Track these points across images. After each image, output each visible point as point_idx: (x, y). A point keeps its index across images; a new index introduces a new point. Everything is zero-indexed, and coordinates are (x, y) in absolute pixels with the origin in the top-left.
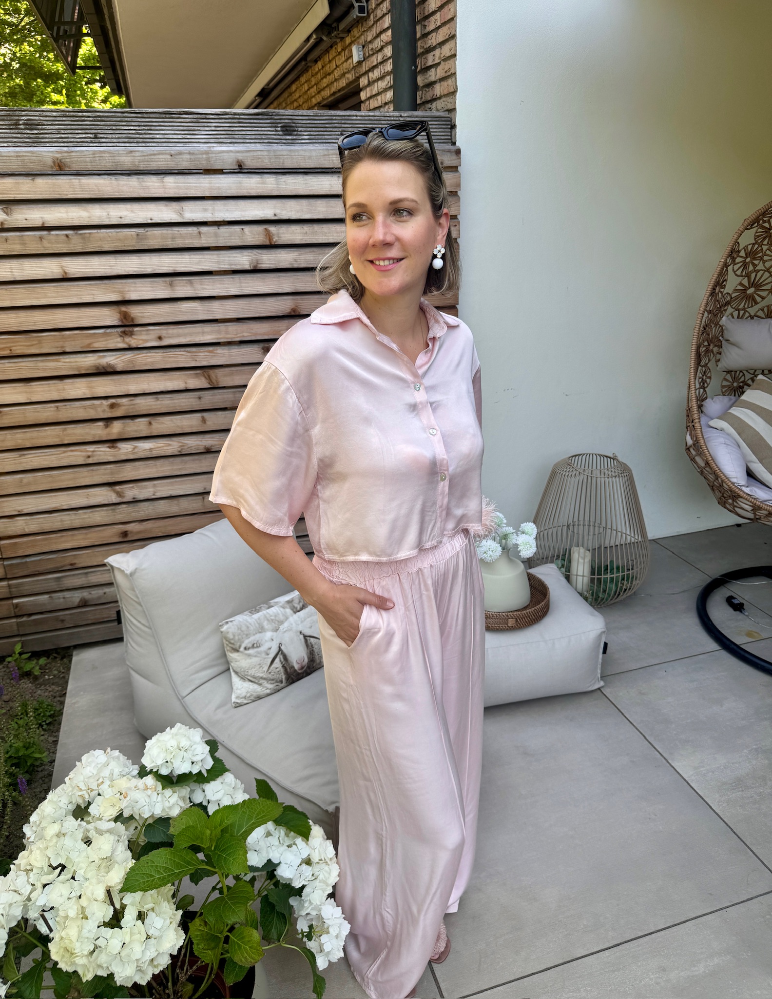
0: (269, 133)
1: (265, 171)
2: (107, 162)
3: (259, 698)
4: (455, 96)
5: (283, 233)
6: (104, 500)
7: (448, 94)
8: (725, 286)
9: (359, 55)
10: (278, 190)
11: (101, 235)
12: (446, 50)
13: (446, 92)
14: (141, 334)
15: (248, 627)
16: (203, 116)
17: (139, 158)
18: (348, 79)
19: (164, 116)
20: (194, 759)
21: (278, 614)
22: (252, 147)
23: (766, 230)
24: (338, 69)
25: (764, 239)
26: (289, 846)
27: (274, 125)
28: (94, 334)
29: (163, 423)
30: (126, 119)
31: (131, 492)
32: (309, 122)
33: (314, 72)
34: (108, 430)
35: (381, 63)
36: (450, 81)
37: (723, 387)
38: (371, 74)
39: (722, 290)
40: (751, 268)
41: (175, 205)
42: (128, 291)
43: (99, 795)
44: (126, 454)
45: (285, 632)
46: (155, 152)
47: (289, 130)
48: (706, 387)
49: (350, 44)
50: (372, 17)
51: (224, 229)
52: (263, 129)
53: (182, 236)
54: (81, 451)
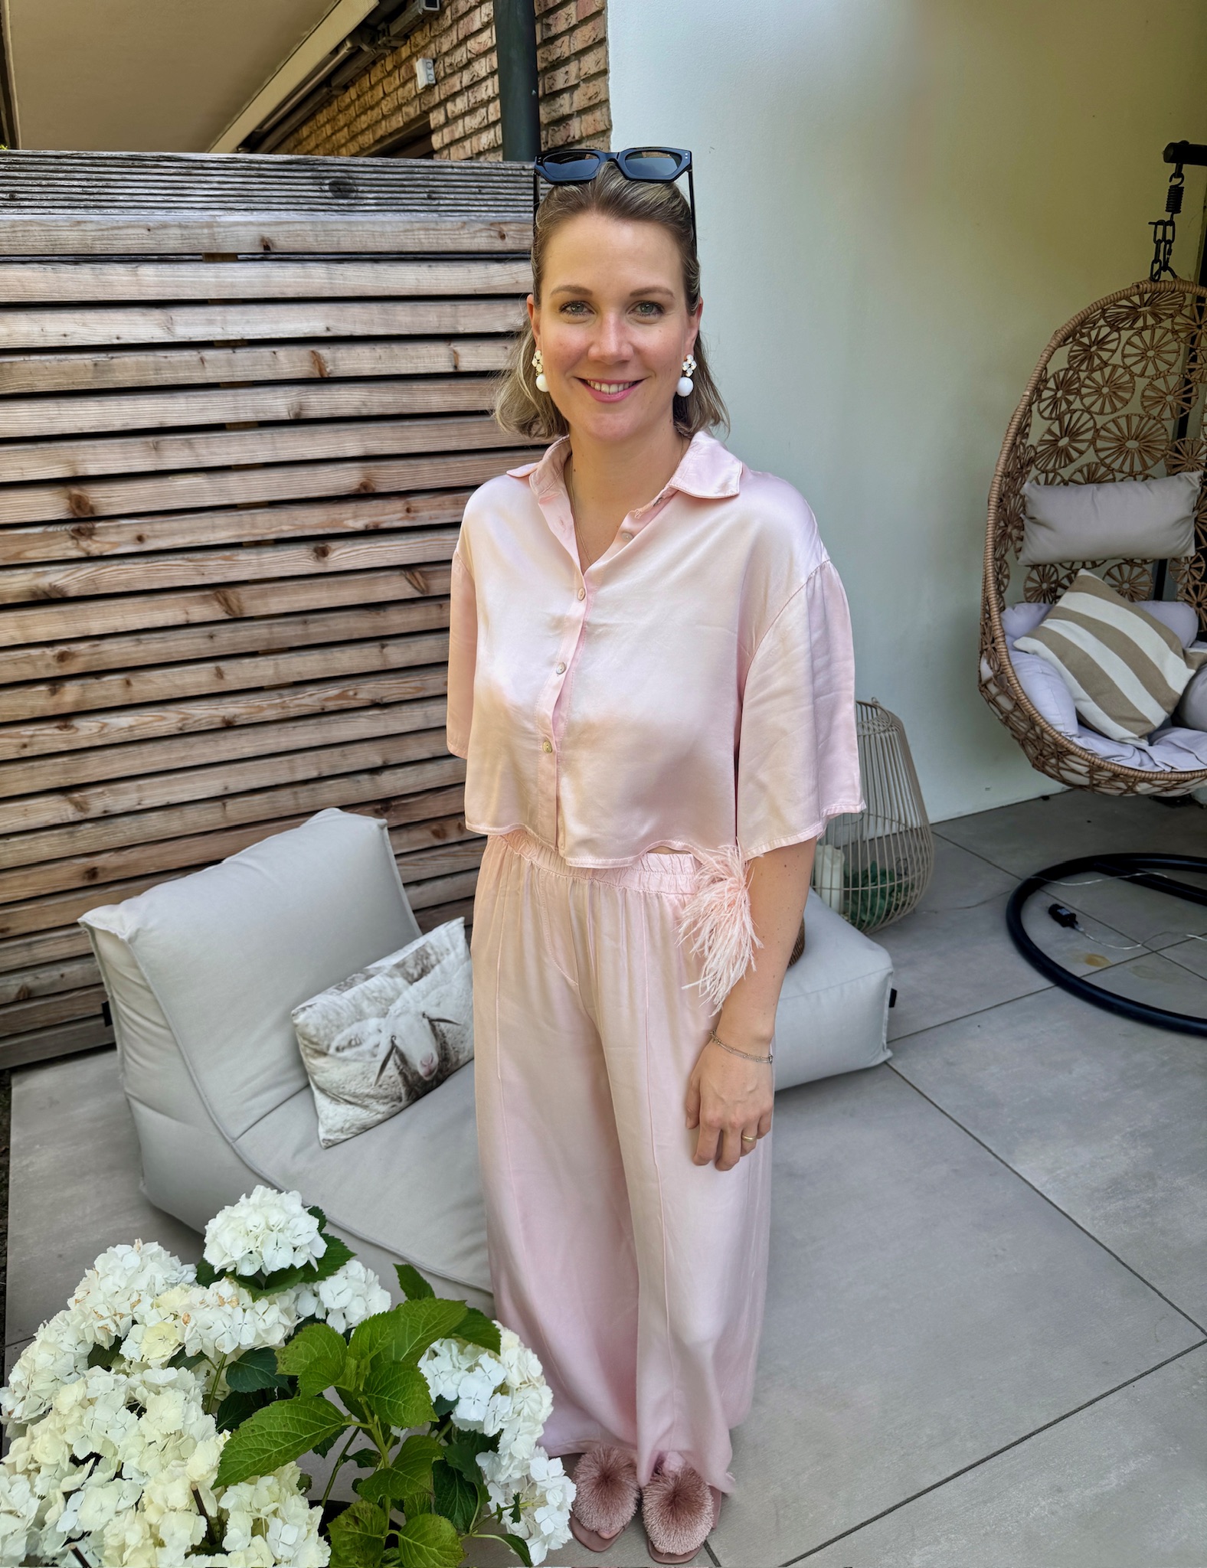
0: (310, 194)
1: (306, 257)
2: (36, 240)
3: (365, 1129)
4: (609, 137)
5: (343, 359)
6: (54, 817)
7: (594, 134)
8: (1028, 434)
9: (428, 75)
10: (331, 289)
11: (32, 365)
12: (589, 64)
13: (591, 131)
14: (108, 533)
15: (338, 1014)
16: (198, 164)
17: (93, 233)
18: (407, 114)
19: (130, 163)
20: (297, 1243)
21: (384, 988)
22: (284, 216)
23: (1085, 347)
24: (388, 98)
25: (1082, 362)
26: (470, 1370)
27: (318, 181)
28: (26, 535)
29: (150, 681)
30: (65, 168)
31: (99, 802)
32: (374, 176)
33: (343, 105)
34: (56, 698)
35: (469, 88)
36: (598, 114)
37: (1027, 590)
38: (450, 106)
39: (1024, 441)
40: (1064, 406)
41: (157, 314)
42: (84, 461)
43: (134, 1322)
44: (89, 737)
45: (398, 1016)
46: (121, 224)
47: (342, 190)
48: (1003, 592)
49: (410, 58)
50: (448, 12)
51: (242, 354)
52: (300, 187)
53: (172, 366)
54: (11, 737)
